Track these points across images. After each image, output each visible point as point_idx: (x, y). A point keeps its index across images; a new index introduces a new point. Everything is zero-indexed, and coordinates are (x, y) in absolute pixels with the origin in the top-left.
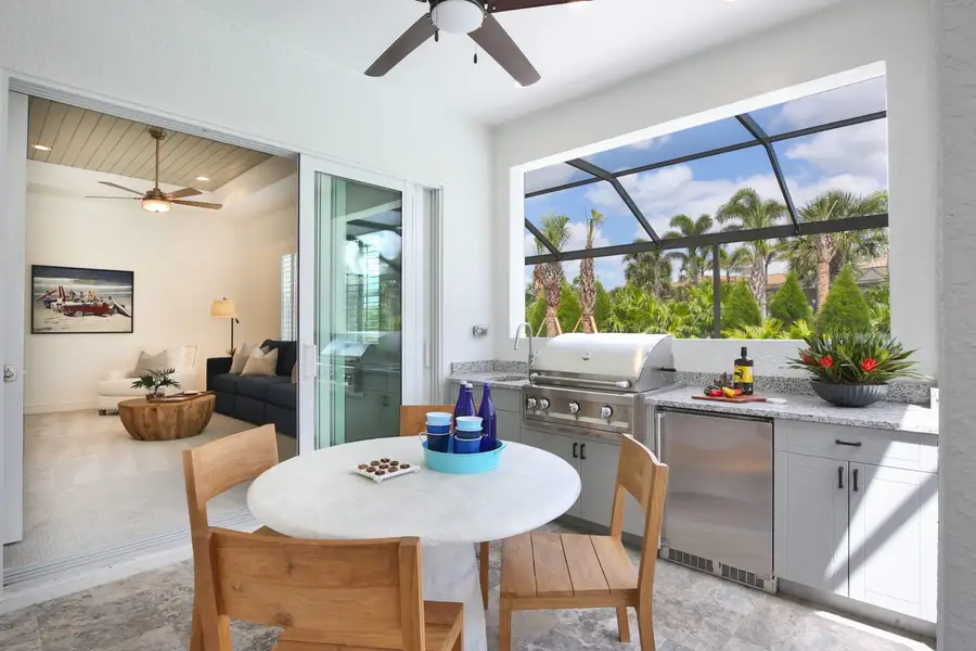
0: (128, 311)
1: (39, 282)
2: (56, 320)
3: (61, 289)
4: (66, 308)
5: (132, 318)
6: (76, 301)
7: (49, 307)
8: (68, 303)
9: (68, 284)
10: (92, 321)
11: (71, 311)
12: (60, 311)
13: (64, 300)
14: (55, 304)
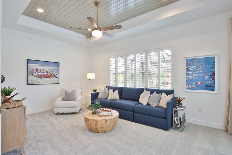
0: (57, 76)
1: (30, 66)
2: (35, 80)
3: (37, 69)
4: (38, 75)
5: (59, 78)
6: (42, 72)
7: (33, 75)
8: (39, 74)
9: (39, 66)
10: (46, 80)
11: (40, 77)
12: (36, 77)
13: (38, 72)
14: (35, 74)
